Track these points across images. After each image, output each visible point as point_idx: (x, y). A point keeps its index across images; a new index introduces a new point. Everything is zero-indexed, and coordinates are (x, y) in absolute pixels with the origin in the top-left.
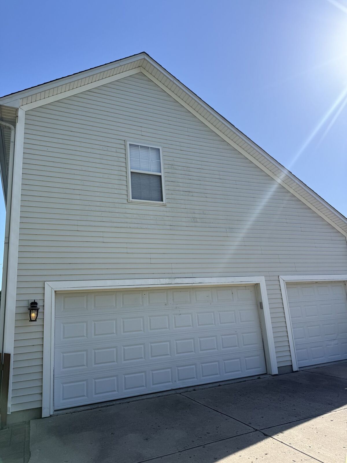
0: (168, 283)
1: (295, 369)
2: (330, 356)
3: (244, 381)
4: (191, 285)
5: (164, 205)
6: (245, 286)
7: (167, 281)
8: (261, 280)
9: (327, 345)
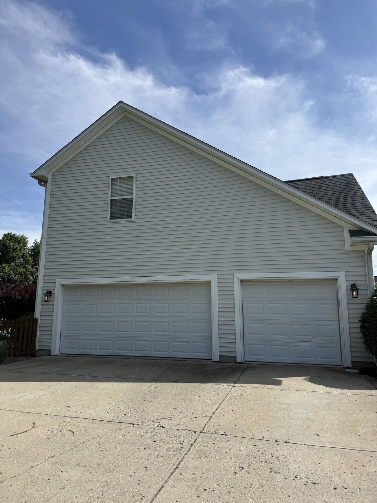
0: (128, 280)
1: (239, 360)
2: (296, 357)
3: (184, 361)
4: (146, 282)
5: (133, 221)
6: (202, 283)
7: (128, 279)
8: (213, 278)
9: (294, 346)
